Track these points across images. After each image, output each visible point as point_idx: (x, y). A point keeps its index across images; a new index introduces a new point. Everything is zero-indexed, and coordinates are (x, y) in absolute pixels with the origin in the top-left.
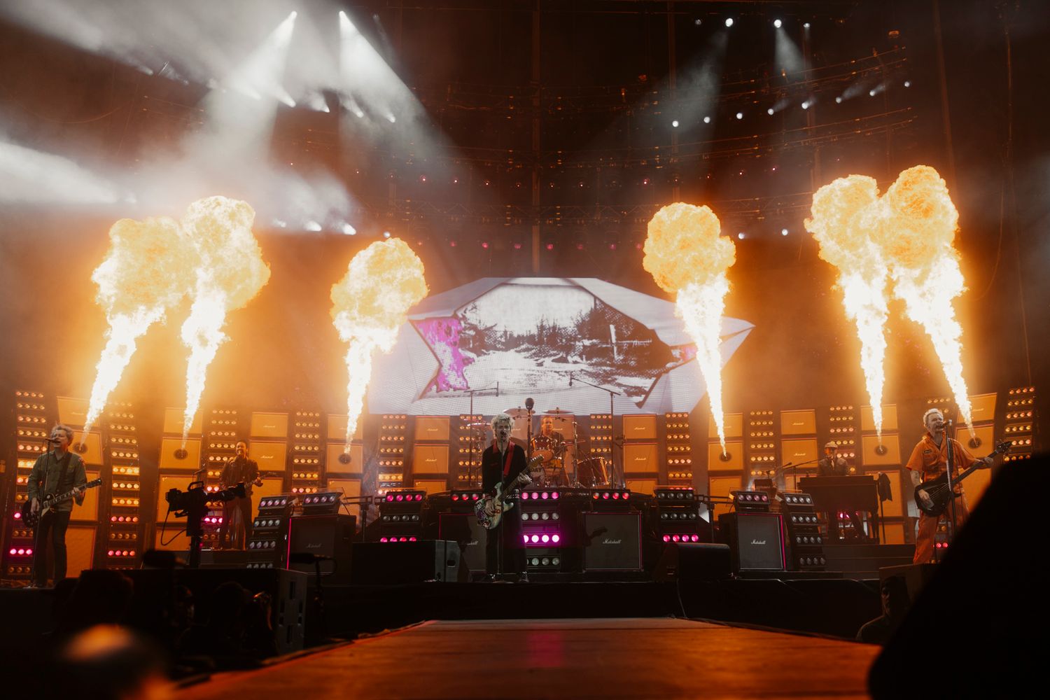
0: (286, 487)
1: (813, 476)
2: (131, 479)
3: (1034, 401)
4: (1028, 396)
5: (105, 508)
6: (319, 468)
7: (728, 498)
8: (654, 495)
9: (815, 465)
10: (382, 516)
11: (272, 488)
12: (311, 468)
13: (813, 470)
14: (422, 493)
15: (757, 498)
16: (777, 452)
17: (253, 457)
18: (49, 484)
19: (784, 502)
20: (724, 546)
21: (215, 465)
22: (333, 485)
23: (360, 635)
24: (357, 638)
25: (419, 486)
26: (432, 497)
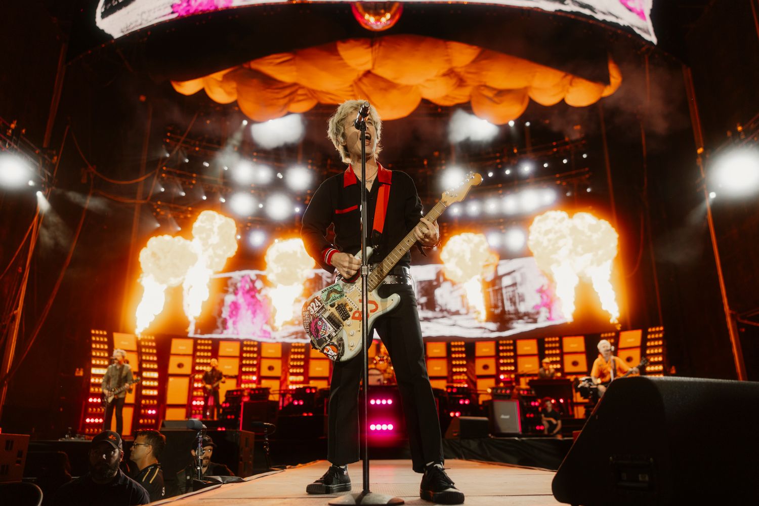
0: (238, 384)
1: (536, 378)
2: (153, 379)
3: (664, 335)
4: (659, 332)
5: (139, 396)
6: (257, 373)
7: (486, 391)
8: (445, 389)
9: (536, 372)
10: (293, 400)
11: (231, 385)
12: (253, 373)
13: (535, 375)
14: (315, 388)
15: (504, 391)
16: (515, 364)
17: (219, 369)
18: (113, 383)
19: (519, 393)
20: (485, 419)
21: (200, 372)
22: (265, 383)
23: (287, 467)
24: (286, 468)
25: (312, 383)
26: (322, 390)
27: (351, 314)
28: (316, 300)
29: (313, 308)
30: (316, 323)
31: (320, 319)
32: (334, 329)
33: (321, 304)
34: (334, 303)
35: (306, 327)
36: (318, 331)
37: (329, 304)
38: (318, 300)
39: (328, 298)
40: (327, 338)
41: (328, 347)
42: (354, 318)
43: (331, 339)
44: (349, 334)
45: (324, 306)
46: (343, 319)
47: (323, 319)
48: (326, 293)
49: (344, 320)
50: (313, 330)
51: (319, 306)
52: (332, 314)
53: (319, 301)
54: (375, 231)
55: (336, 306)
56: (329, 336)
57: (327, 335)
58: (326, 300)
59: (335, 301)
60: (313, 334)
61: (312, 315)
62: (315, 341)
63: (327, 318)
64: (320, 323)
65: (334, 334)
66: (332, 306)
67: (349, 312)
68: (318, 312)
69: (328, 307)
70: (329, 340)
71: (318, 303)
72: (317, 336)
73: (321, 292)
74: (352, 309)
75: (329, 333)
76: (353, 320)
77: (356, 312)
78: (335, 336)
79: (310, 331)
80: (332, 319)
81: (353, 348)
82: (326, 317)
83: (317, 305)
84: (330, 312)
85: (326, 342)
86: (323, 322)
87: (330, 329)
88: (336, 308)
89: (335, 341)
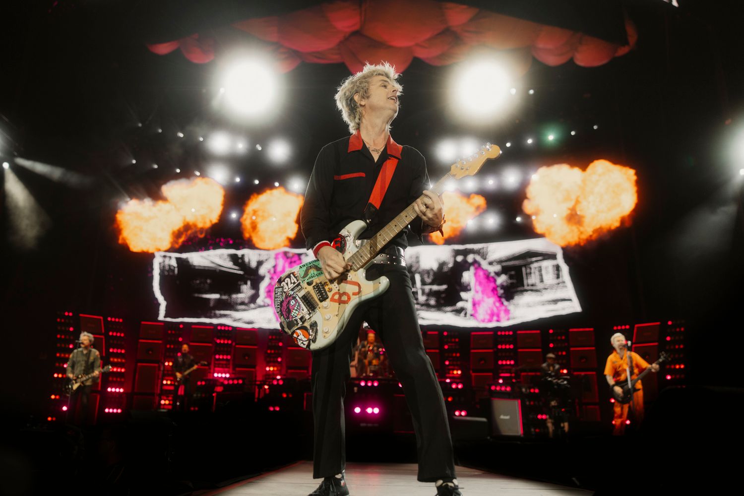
18: (79, 369)
27: (330, 295)
28: (292, 275)
29: (287, 284)
30: (289, 302)
31: (294, 298)
32: (308, 310)
33: (298, 280)
34: (312, 281)
35: (276, 306)
36: (289, 311)
37: (306, 281)
38: (294, 276)
39: (306, 274)
40: (298, 320)
41: (299, 331)
42: (333, 300)
43: (303, 323)
44: (325, 318)
45: (300, 283)
46: (319, 299)
47: (297, 298)
48: (305, 268)
49: (321, 301)
50: (285, 310)
51: (294, 283)
52: (308, 293)
53: (296, 277)
54: (371, 205)
55: (314, 284)
56: (301, 319)
57: (299, 317)
58: (304, 277)
59: (314, 278)
60: (283, 315)
61: (285, 292)
62: (285, 323)
63: (302, 297)
64: (293, 302)
65: (307, 317)
66: (309, 284)
67: (328, 293)
68: (292, 290)
69: (304, 285)
70: (301, 323)
71: (294, 279)
72: (288, 318)
73: (299, 267)
74: (332, 290)
75: (302, 315)
76: (332, 303)
77: (335, 294)
78: (308, 319)
79: (281, 310)
80: (307, 299)
81: (327, 335)
82: (300, 296)
83: (293, 282)
84: (306, 291)
85: (297, 325)
86: (296, 301)
87: (303, 310)
88: (313, 287)
89: (307, 324)
